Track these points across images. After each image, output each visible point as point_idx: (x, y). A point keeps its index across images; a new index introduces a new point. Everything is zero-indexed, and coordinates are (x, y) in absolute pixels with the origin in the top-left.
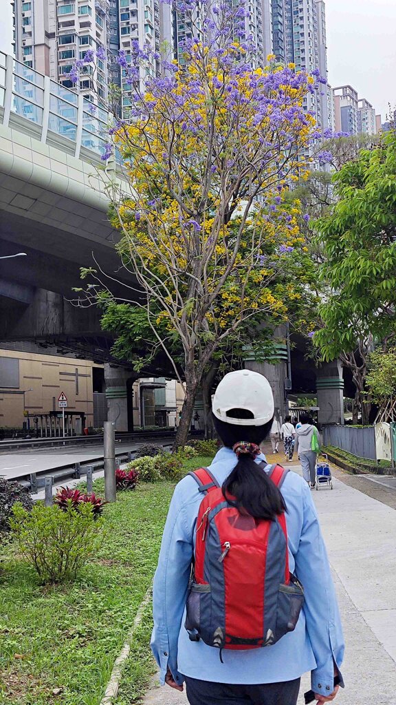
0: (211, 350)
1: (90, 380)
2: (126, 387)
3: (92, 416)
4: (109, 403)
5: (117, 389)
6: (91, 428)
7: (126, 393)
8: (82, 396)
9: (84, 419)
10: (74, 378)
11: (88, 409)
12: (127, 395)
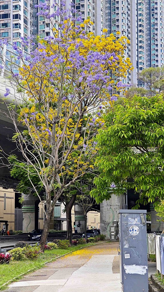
0: (60, 192)
1: (13, 201)
2: (34, 206)
3: (14, 223)
4: (24, 215)
5: (29, 207)
6: (11, 231)
7: (34, 209)
8: (8, 211)
9: (7, 225)
10: (3, 199)
11: (11, 218)
12: (35, 210)
